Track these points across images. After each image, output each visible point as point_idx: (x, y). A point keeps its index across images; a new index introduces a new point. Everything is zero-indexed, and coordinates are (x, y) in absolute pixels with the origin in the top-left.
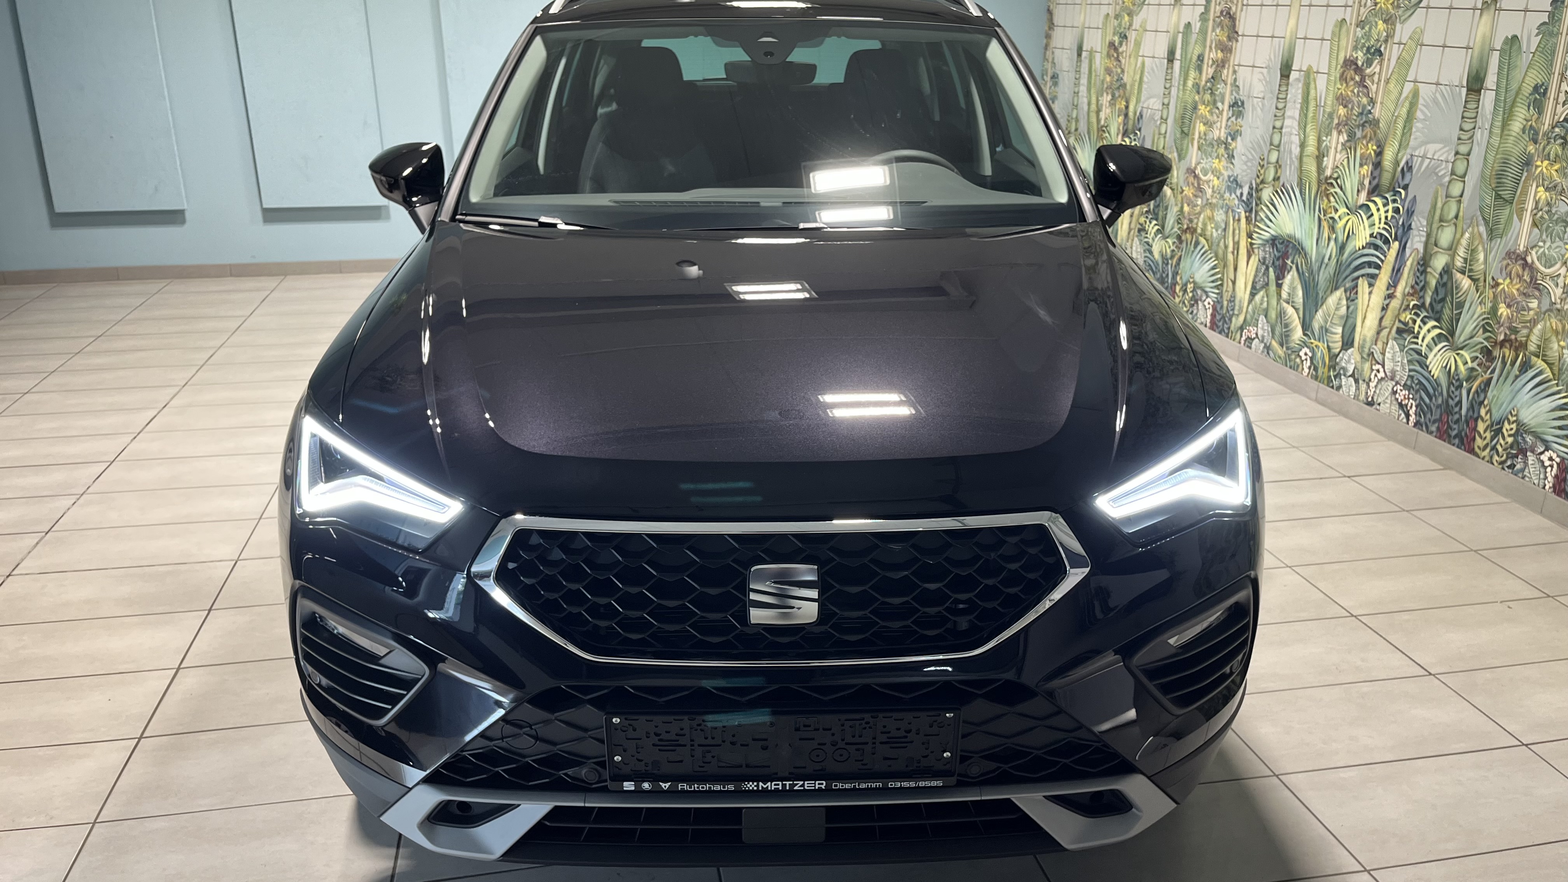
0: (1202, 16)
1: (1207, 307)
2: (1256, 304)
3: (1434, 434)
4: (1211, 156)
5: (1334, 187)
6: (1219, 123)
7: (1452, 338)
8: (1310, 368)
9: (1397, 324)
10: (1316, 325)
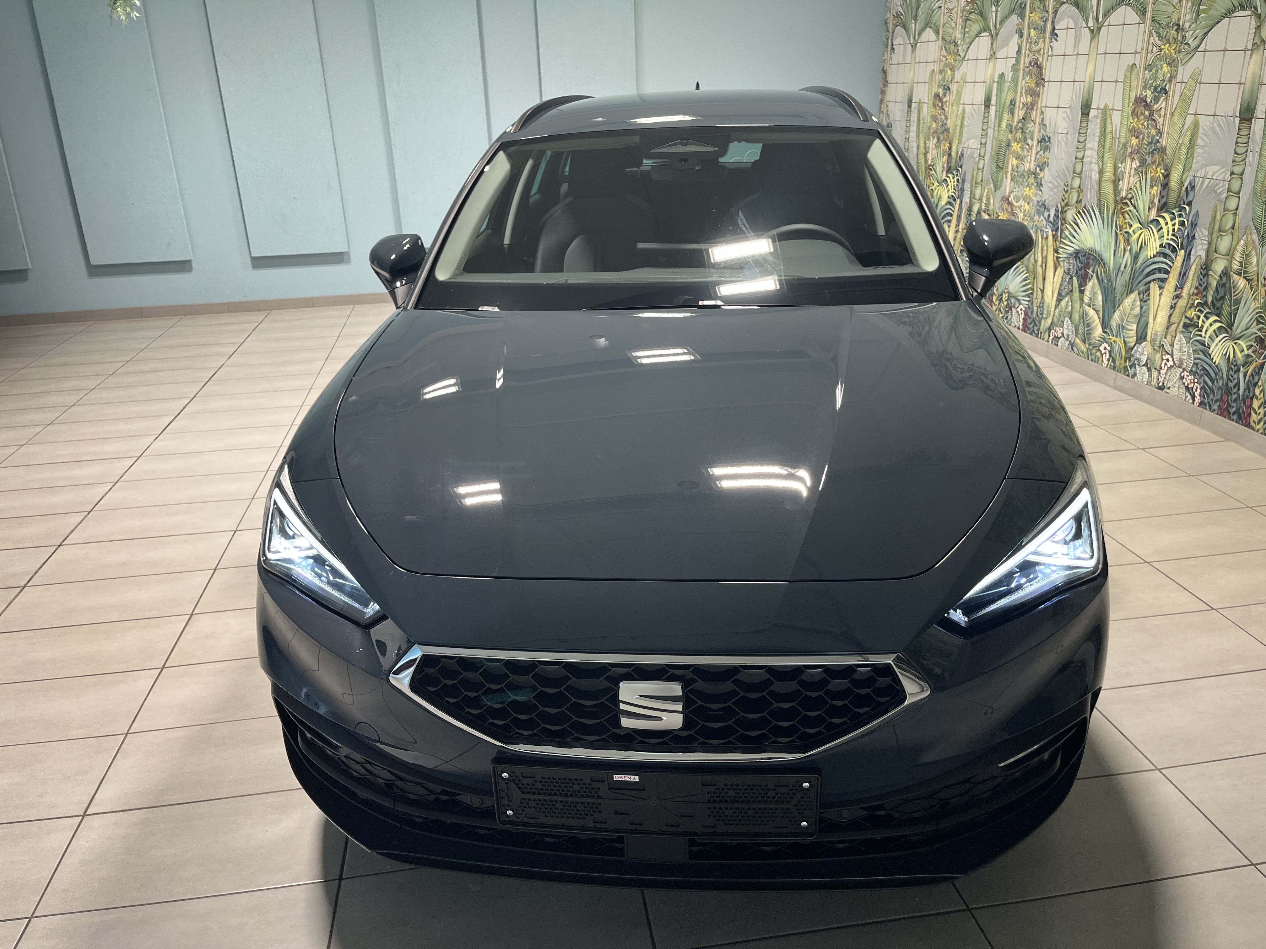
0: (1013, 67)
1: (1020, 313)
2: (1061, 308)
3: (1216, 412)
4: (1022, 185)
5: (1129, 206)
6: (1029, 157)
7: (1231, 330)
8: (1108, 360)
9: (1184, 320)
10: (1114, 324)
